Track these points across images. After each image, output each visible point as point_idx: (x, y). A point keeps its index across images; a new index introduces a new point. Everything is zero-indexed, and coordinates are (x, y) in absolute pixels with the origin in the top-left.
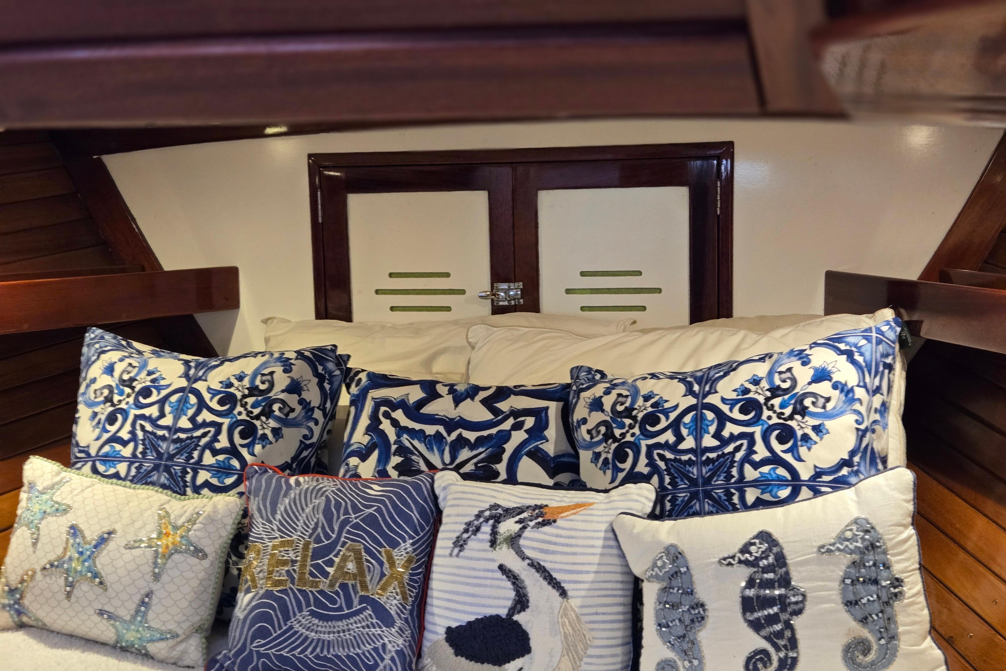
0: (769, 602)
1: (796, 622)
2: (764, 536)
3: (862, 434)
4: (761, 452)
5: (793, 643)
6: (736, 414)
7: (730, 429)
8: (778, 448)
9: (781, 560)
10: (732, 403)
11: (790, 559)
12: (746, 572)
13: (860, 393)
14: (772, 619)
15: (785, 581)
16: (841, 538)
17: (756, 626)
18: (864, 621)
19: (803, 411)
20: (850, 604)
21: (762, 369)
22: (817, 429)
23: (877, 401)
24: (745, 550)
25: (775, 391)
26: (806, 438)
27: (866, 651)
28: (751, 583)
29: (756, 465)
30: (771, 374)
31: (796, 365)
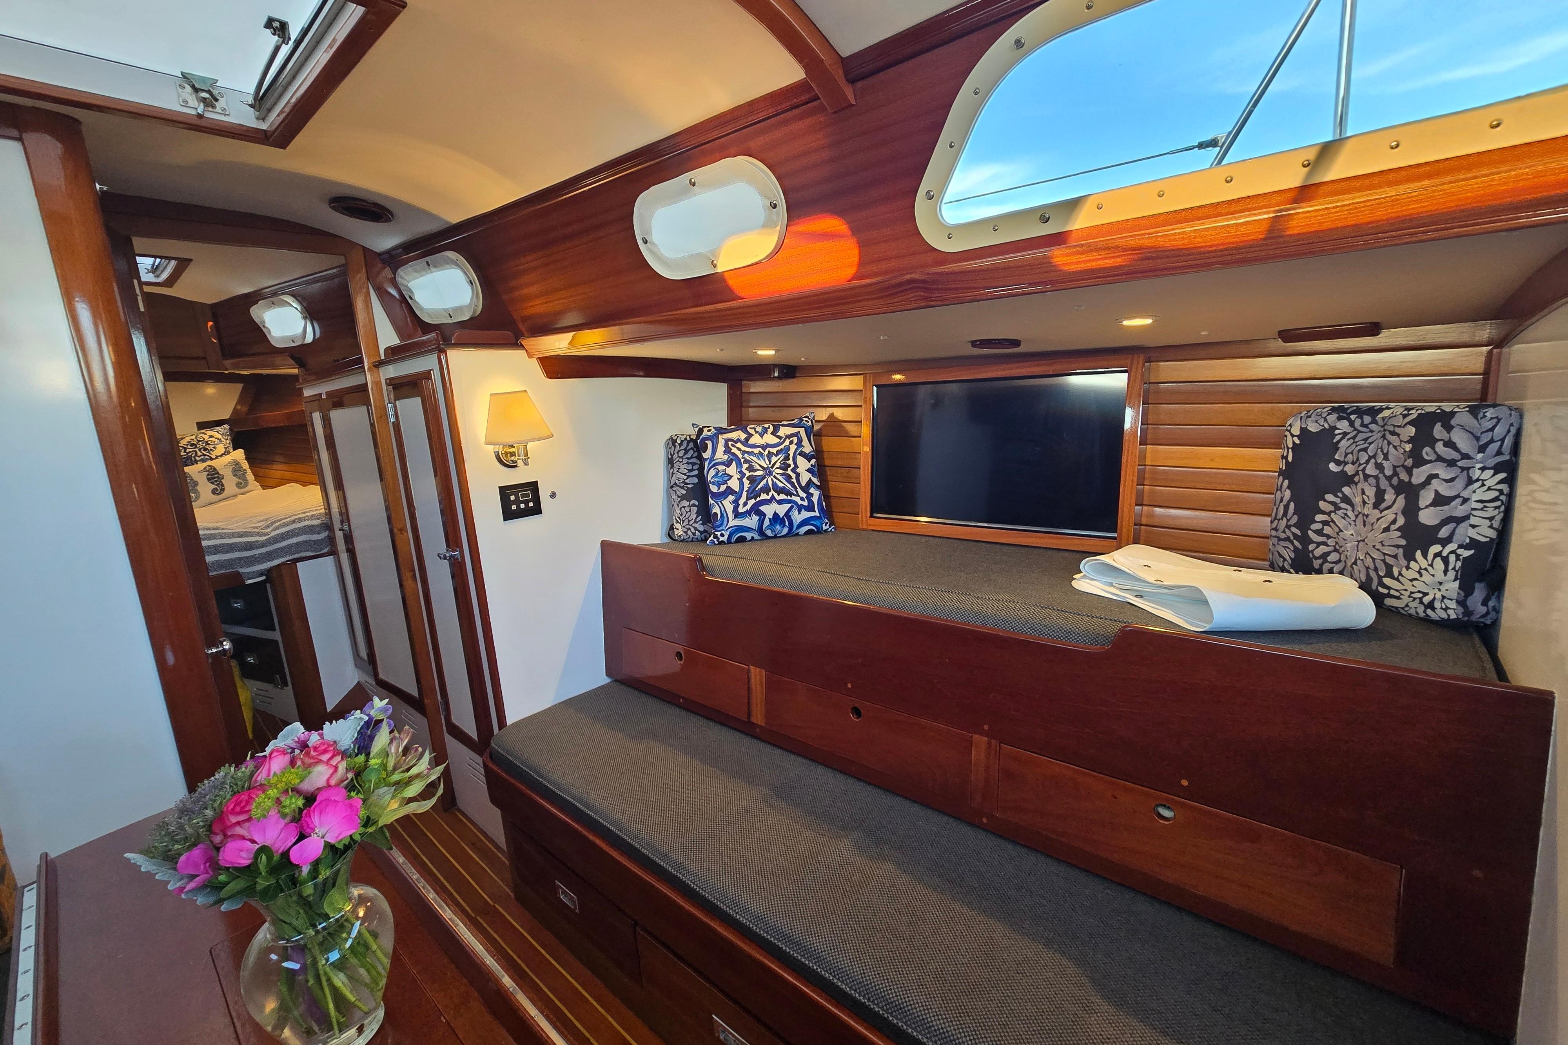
0: (215, 478)
1: (223, 481)
2: (209, 466)
3: (226, 448)
4: (199, 454)
5: (223, 485)
6: (189, 447)
7: (188, 450)
8: (204, 452)
9: (215, 469)
10: (187, 445)
11: (218, 469)
12: (207, 473)
13: (223, 440)
14: (216, 481)
15: (218, 473)
16: (229, 463)
17: (213, 483)
18: (239, 478)
19: (209, 444)
20: (235, 476)
21: (193, 437)
22: (214, 447)
23: (228, 442)
24: (205, 469)
25: (199, 441)
26: (211, 450)
27: (241, 484)
28: (208, 475)
29: (199, 457)
30: (196, 438)
31: (203, 435)
